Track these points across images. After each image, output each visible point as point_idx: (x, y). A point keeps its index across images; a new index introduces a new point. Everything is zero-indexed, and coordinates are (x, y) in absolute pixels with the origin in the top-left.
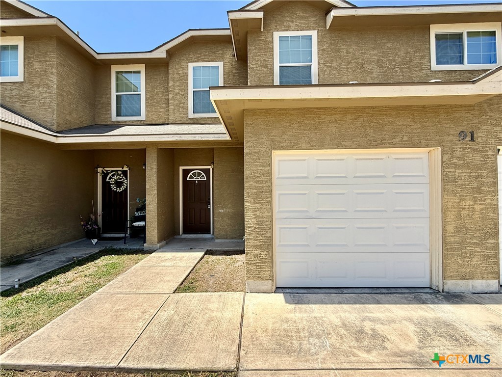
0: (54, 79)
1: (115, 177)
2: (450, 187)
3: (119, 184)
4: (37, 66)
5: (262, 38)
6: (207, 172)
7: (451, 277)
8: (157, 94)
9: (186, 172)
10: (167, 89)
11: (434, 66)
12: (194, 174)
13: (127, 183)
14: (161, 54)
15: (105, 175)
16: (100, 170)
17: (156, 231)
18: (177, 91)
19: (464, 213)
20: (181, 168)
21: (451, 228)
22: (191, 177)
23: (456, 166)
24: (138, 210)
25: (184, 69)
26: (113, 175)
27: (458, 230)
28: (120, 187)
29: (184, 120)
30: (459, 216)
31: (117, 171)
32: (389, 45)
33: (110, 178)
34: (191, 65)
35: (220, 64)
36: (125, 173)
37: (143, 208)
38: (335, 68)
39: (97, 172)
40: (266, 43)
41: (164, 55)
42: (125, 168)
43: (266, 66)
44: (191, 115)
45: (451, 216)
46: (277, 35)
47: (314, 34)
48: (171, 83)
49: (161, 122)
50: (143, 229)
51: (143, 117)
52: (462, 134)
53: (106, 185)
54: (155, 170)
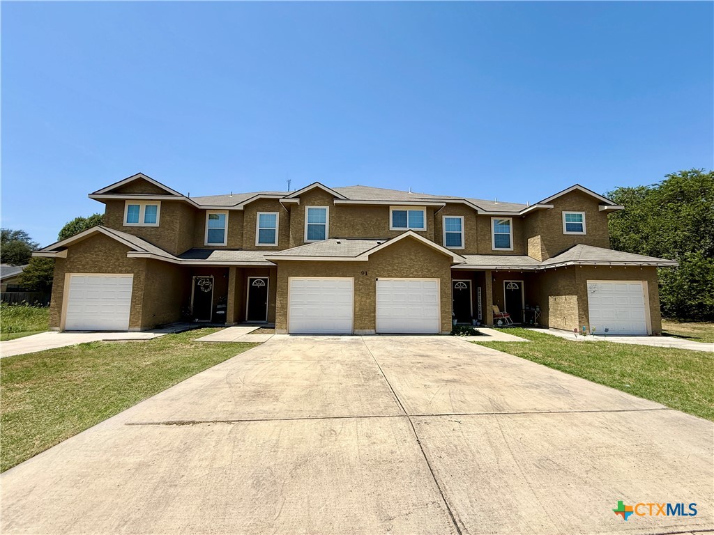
0: (178, 226)
1: (204, 282)
2: (358, 293)
3: (206, 287)
4: (168, 218)
5: (299, 208)
6: (265, 280)
7: (357, 329)
8: (235, 230)
9: (252, 281)
10: (242, 227)
11: (391, 228)
12: (257, 282)
13: (212, 286)
14: (241, 207)
15: (197, 281)
16: (194, 277)
17: (233, 315)
18: (249, 229)
19: (362, 303)
20: (249, 278)
21: (357, 309)
22: (255, 283)
23: (360, 285)
24: (220, 304)
25: (254, 215)
26: (203, 281)
27: (360, 310)
28: (207, 289)
29: (253, 247)
30: (360, 304)
31: (206, 278)
32: (368, 216)
33: (200, 283)
34: (259, 213)
35: (277, 214)
36: (211, 280)
37: (225, 302)
38: (338, 227)
39: (192, 279)
40: (301, 211)
41: (242, 209)
42: (212, 277)
43: (300, 224)
44: (257, 244)
45: (358, 304)
46: (307, 208)
47: (327, 208)
48: (245, 224)
49: (237, 247)
50: (225, 315)
51: (225, 244)
52: (363, 273)
53: (197, 287)
54: (234, 280)
